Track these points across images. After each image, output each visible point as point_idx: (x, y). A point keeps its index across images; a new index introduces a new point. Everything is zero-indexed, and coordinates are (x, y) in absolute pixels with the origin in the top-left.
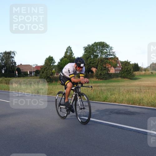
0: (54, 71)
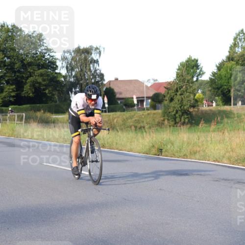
0: (202, 96)
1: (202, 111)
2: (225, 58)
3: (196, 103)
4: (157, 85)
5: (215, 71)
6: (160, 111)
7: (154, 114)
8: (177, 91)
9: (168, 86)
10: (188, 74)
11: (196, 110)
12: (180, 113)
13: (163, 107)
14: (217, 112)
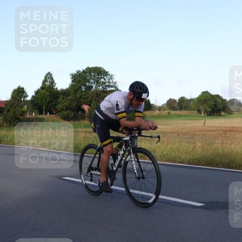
0: (26, 109)
2: (39, 88)
5: (34, 95)
6: (1, 118)
8: (12, 106)
9: (7, 103)
10: (18, 96)
11: (23, 117)
12: (13, 119)
13: (3, 116)
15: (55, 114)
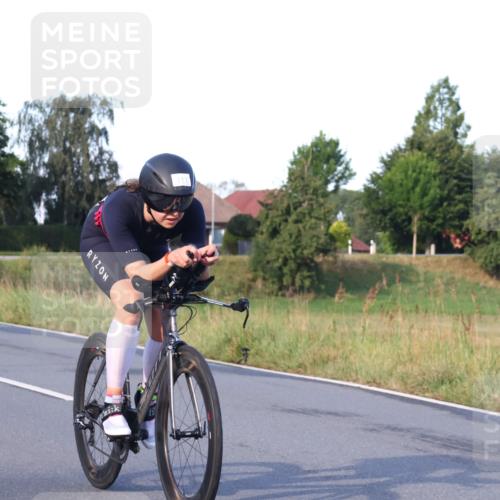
1: (344, 263)
2: (403, 144)
3: (331, 243)
4: (241, 197)
5: (379, 171)
6: (245, 258)
7: (232, 263)
8: (288, 212)
9: (268, 200)
10: (316, 174)
11: (331, 259)
12: (292, 265)
13: (254, 249)
14: (379, 267)
15: (461, 251)
